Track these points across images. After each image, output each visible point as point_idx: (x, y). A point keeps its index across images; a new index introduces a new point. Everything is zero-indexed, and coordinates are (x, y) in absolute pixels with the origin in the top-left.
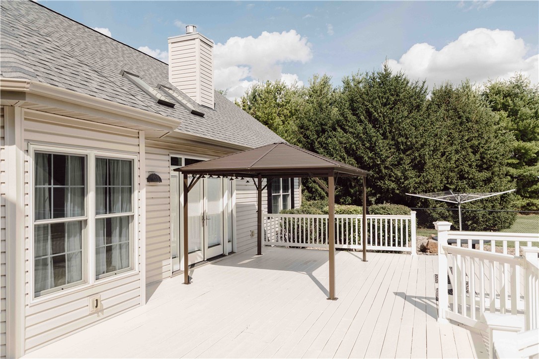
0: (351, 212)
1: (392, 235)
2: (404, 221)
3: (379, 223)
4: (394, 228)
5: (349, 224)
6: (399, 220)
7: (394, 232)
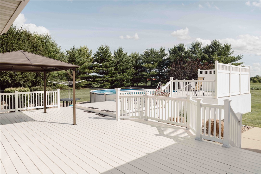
0: (25, 91)
1: (47, 100)
2: (52, 93)
3: (40, 95)
4: (48, 97)
5: (24, 97)
6: (50, 93)
7: (48, 99)
